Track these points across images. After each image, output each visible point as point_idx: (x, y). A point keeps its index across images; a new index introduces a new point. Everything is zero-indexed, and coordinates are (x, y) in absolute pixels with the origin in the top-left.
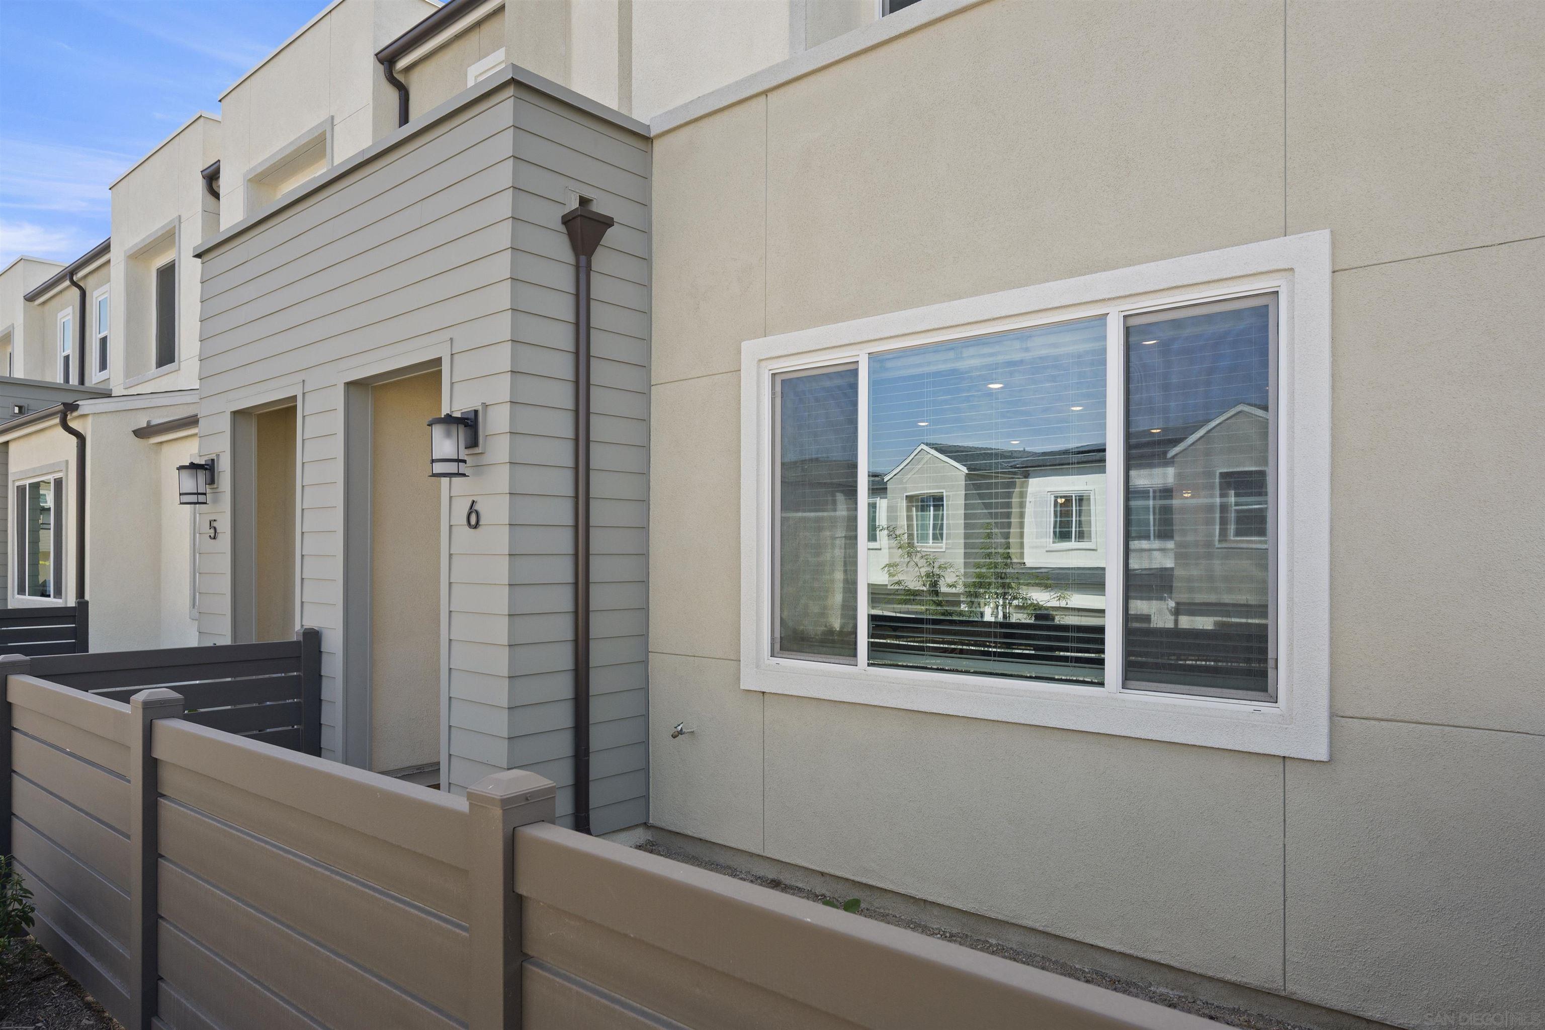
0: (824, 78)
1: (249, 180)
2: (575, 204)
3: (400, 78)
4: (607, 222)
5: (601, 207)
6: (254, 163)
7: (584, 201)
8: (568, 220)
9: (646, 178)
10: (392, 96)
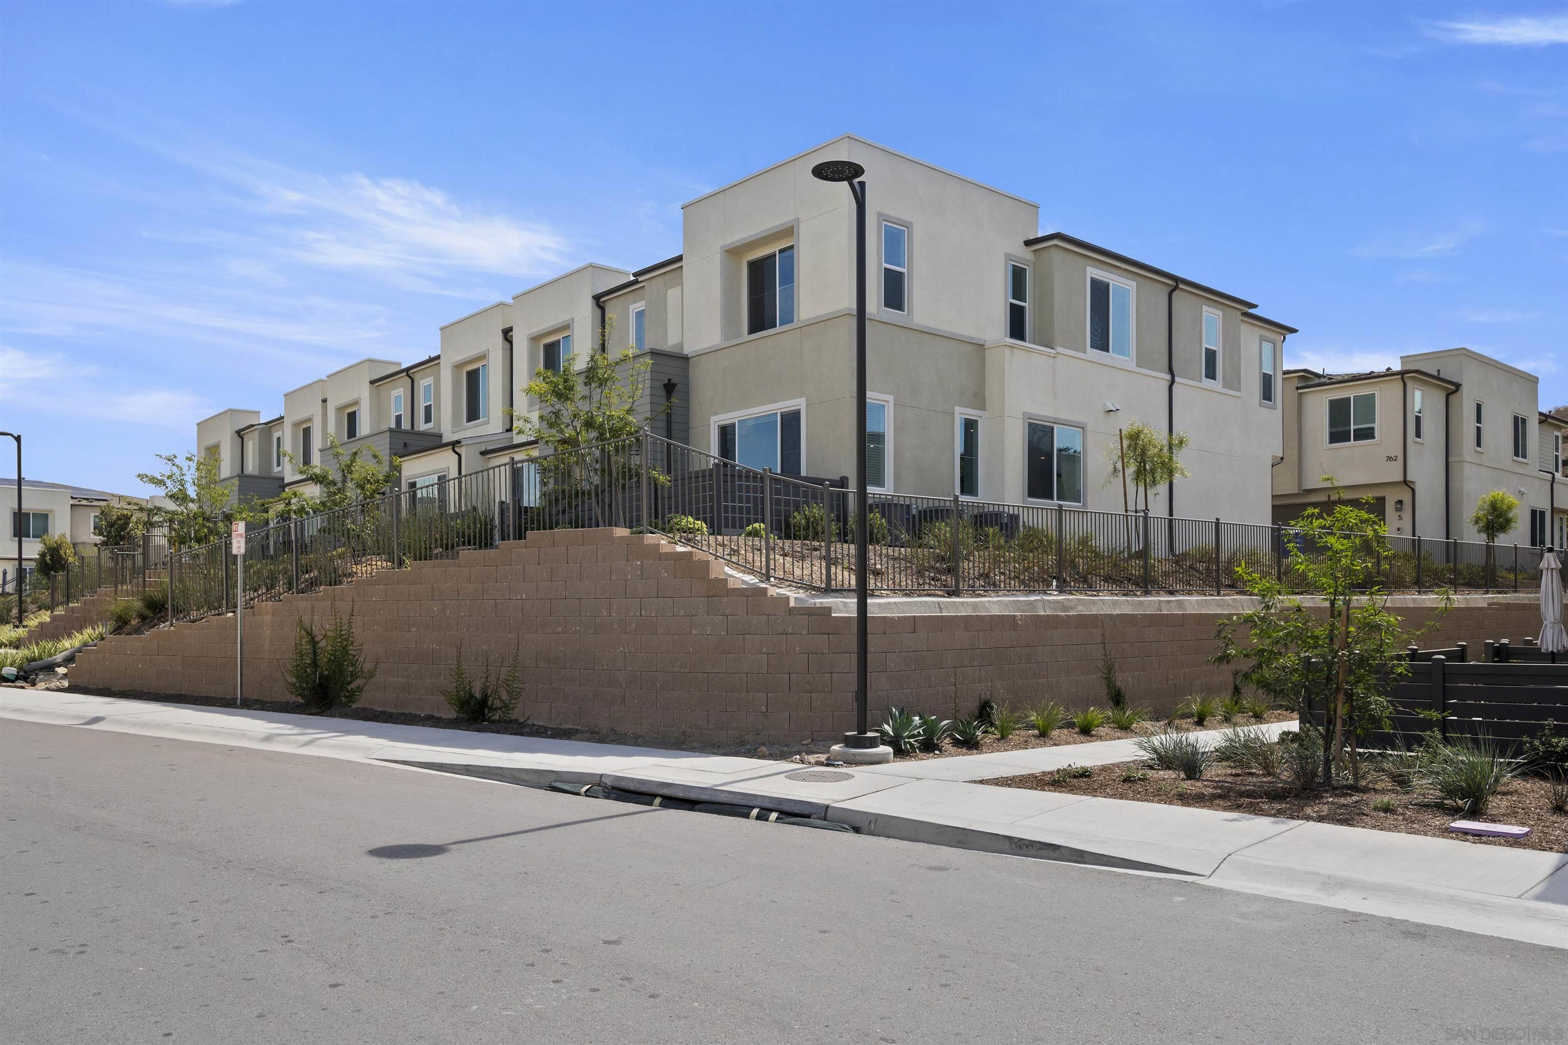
0: (728, 349)
1: (531, 338)
2: (667, 381)
3: (601, 304)
4: (675, 385)
5: (673, 381)
6: (532, 331)
7: (669, 380)
8: (665, 386)
9: (687, 369)
10: (599, 311)
